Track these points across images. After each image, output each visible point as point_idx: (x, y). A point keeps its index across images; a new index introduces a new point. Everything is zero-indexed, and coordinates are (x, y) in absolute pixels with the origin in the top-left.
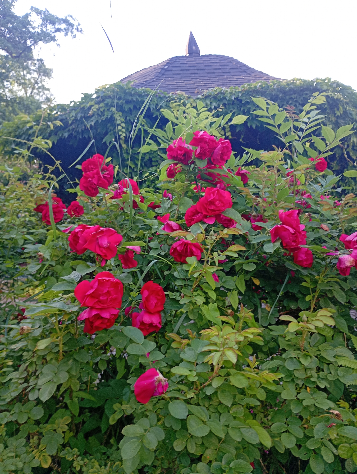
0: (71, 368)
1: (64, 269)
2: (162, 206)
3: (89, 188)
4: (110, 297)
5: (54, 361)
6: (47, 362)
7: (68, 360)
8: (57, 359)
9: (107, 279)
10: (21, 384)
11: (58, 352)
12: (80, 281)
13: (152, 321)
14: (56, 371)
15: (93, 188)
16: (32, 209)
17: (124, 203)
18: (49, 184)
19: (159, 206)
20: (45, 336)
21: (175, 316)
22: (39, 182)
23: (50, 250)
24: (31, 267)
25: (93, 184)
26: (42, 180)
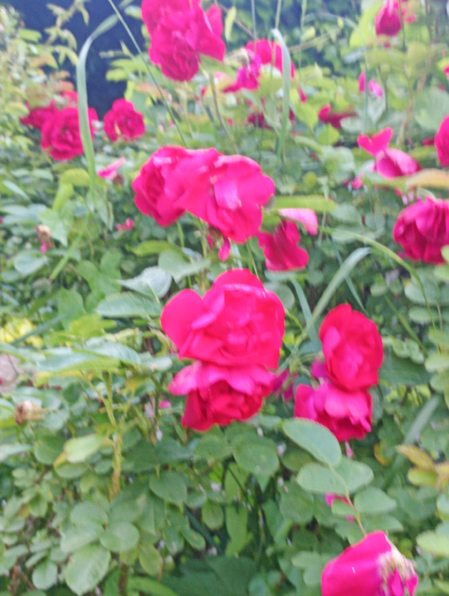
0: (143, 517)
1: (99, 270)
2: (360, 112)
3: (175, 57)
4: (255, 338)
5: (98, 495)
6: (77, 497)
7: (135, 497)
8: (105, 492)
9: (246, 288)
10: (8, 547)
11: (110, 473)
12: (170, 293)
13: (349, 412)
14: (106, 520)
15: (183, 58)
16: (15, 117)
17: (263, 101)
18: (56, 55)
19: (351, 114)
20: (73, 431)
21: (404, 402)
22: (34, 49)
23: (67, 222)
24: (22, 263)
25: (185, 47)
26: (41, 46)
